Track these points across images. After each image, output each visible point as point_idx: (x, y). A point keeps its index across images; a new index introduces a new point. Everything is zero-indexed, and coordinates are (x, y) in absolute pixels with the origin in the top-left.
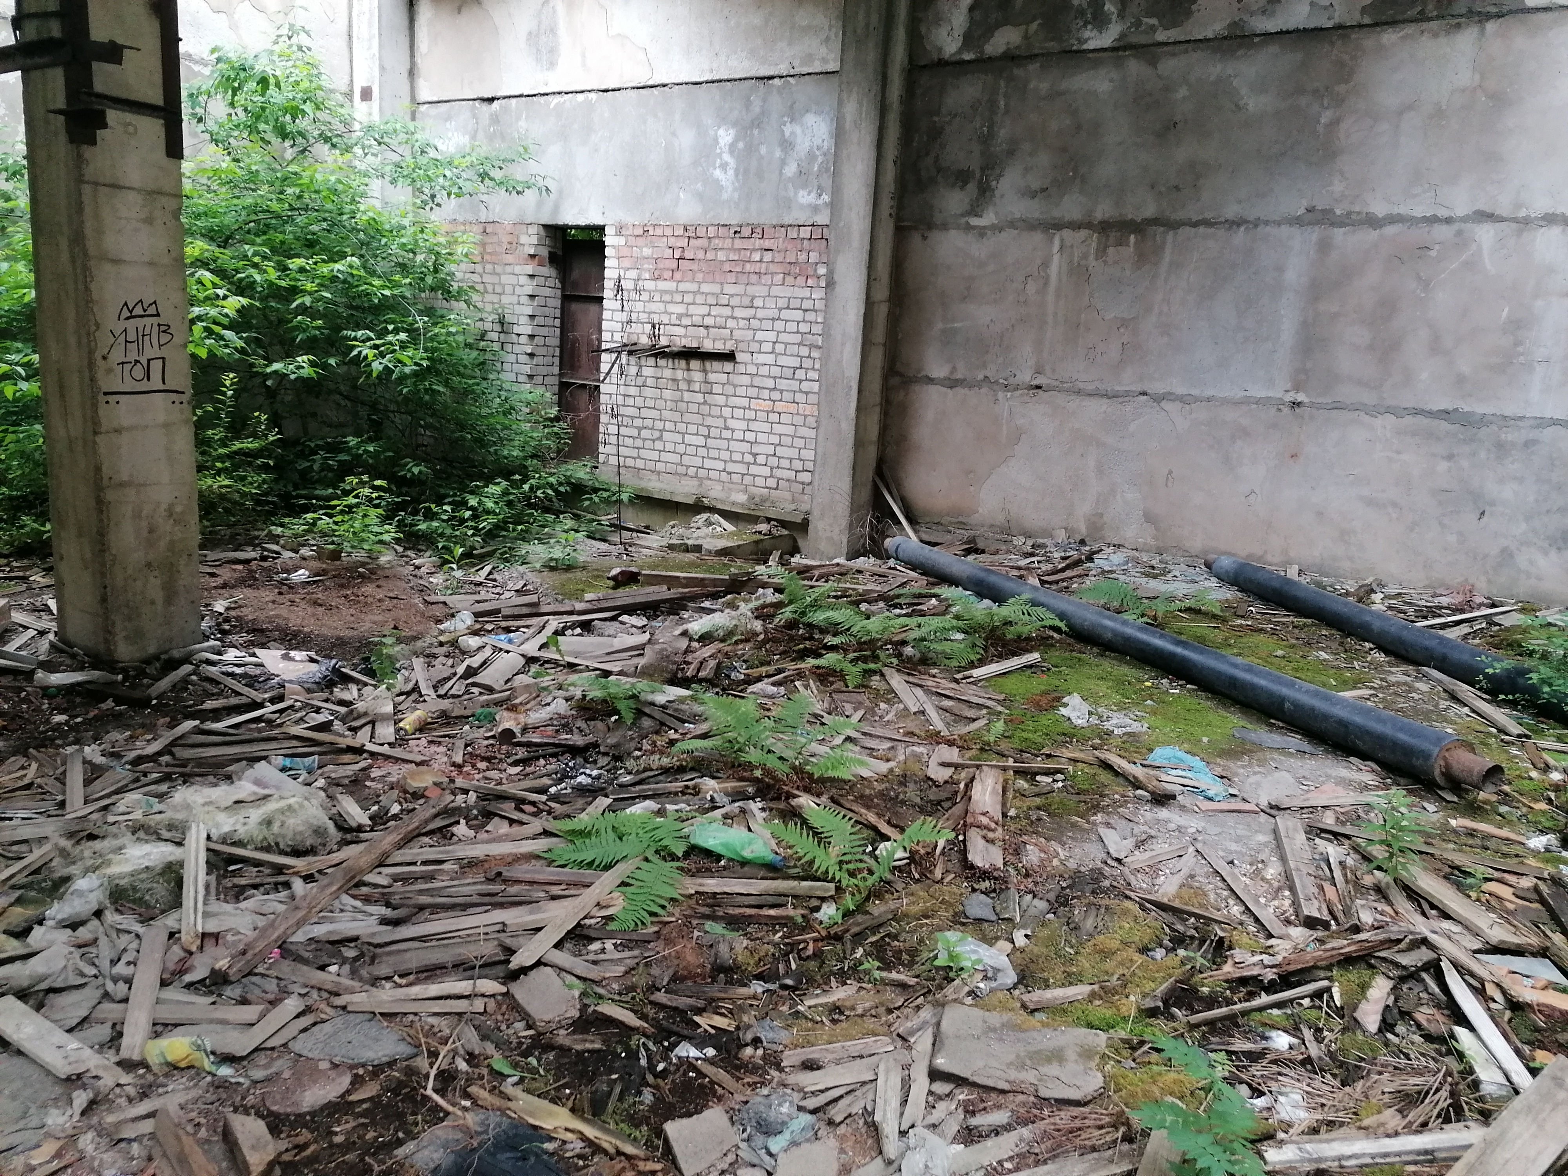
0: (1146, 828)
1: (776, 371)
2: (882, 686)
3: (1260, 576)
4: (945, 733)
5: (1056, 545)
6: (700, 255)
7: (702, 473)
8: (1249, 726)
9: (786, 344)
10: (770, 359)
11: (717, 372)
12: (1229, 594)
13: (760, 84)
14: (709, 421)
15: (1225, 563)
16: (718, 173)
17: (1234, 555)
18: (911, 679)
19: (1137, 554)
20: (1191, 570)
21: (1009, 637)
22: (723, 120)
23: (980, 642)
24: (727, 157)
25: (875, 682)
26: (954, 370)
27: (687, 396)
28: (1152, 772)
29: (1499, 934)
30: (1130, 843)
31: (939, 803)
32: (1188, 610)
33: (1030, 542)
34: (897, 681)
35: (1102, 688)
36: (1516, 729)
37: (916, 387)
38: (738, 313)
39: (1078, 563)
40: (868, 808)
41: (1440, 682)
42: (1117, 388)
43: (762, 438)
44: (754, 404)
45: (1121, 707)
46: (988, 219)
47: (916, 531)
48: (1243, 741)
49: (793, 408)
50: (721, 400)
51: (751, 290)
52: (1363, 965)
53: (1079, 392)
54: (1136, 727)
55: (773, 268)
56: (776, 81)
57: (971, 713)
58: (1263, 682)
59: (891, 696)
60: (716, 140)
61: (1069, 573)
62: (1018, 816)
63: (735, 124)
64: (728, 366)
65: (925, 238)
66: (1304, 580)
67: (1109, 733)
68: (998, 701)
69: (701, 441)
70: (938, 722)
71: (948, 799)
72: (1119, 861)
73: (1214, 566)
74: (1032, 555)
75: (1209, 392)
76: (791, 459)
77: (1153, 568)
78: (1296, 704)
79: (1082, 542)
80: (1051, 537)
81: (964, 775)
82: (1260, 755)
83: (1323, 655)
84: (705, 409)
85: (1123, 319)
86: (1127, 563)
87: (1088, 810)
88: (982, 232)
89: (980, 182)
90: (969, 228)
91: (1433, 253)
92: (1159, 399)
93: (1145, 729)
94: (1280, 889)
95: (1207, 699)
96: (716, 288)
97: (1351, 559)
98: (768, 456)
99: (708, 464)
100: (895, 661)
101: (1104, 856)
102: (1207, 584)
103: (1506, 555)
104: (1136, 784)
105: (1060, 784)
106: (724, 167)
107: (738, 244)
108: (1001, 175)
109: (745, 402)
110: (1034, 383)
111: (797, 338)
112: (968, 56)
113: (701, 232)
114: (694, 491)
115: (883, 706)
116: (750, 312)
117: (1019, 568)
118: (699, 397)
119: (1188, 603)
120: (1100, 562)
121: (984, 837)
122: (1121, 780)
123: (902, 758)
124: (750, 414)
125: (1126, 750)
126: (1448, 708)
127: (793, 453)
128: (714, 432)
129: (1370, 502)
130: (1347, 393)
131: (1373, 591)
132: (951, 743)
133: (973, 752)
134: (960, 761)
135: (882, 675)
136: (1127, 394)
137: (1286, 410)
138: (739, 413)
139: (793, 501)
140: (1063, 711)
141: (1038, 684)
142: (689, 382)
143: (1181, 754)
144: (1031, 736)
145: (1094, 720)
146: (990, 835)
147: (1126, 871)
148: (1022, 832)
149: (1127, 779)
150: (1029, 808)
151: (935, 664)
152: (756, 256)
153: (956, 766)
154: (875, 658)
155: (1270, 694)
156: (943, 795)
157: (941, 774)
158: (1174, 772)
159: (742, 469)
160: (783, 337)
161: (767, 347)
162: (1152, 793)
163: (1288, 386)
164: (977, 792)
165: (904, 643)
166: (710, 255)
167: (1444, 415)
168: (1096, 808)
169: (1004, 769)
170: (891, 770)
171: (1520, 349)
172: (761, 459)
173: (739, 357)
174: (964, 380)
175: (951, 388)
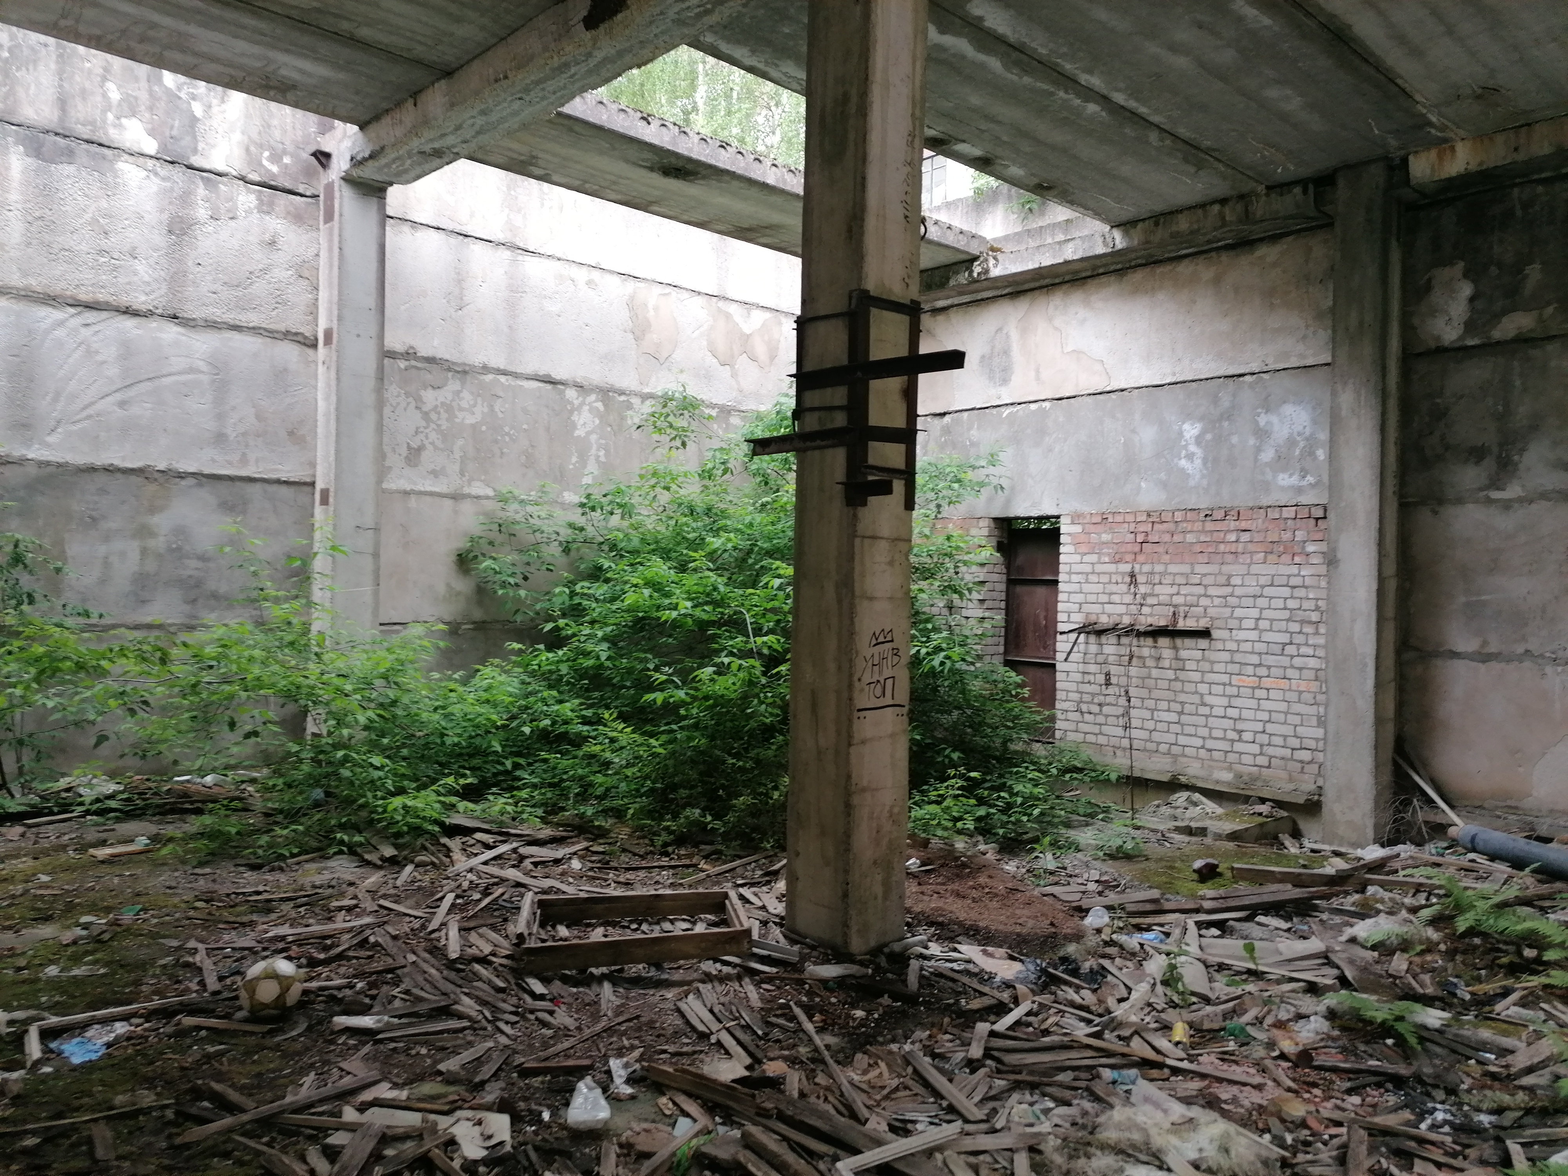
1: (1260, 647)
6: (1167, 538)
7: (1175, 750)
9: (1272, 621)
10: (1253, 635)
11: (1190, 650)
13: (1227, 381)
14: (1182, 697)
16: (1183, 463)
22: (1188, 416)
24: (1193, 448)
26: (1485, 643)
27: (1155, 673)
37: (1439, 662)
38: (1212, 591)
43: (1246, 714)
44: (1235, 680)
46: (1513, 491)
49: (1285, 684)
50: (1196, 676)
51: (1226, 569)
55: (1251, 547)
56: (1248, 378)
60: (1181, 434)
63: (1201, 419)
64: (1203, 643)
65: (1435, 513)
69: (1173, 717)
76: (1285, 737)
84: (1178, 686)
88: (1507, 505)
89: (1499, 456)
90: (1489, 501)
96: (1186, 569)
98: (1256, 733)
99: (1182, 740)
106: (1190, 457)
107: (1209, 526)
108: (1523, 450)
109: (1225, 678)
111: (1286, 614)
112: (1470, 342)
113: (1167, 516)
114: (1168, 767)
116: (1228, 590)
118: (1170, 674)
124: (1230, 690)
127: (1288, 730)
128: (1188, 708)
138: (1219, 689)
139: (1291, 780)
142: (1159, 659)
152: (1232, 537)
159: (1224, 746)
160: (1267, 614)
161: (1250, 624)
166: (1177, 538)
172: (1247, 736)
173: (1215, 634)
174: (1500, 654)
175: (1484, 662)
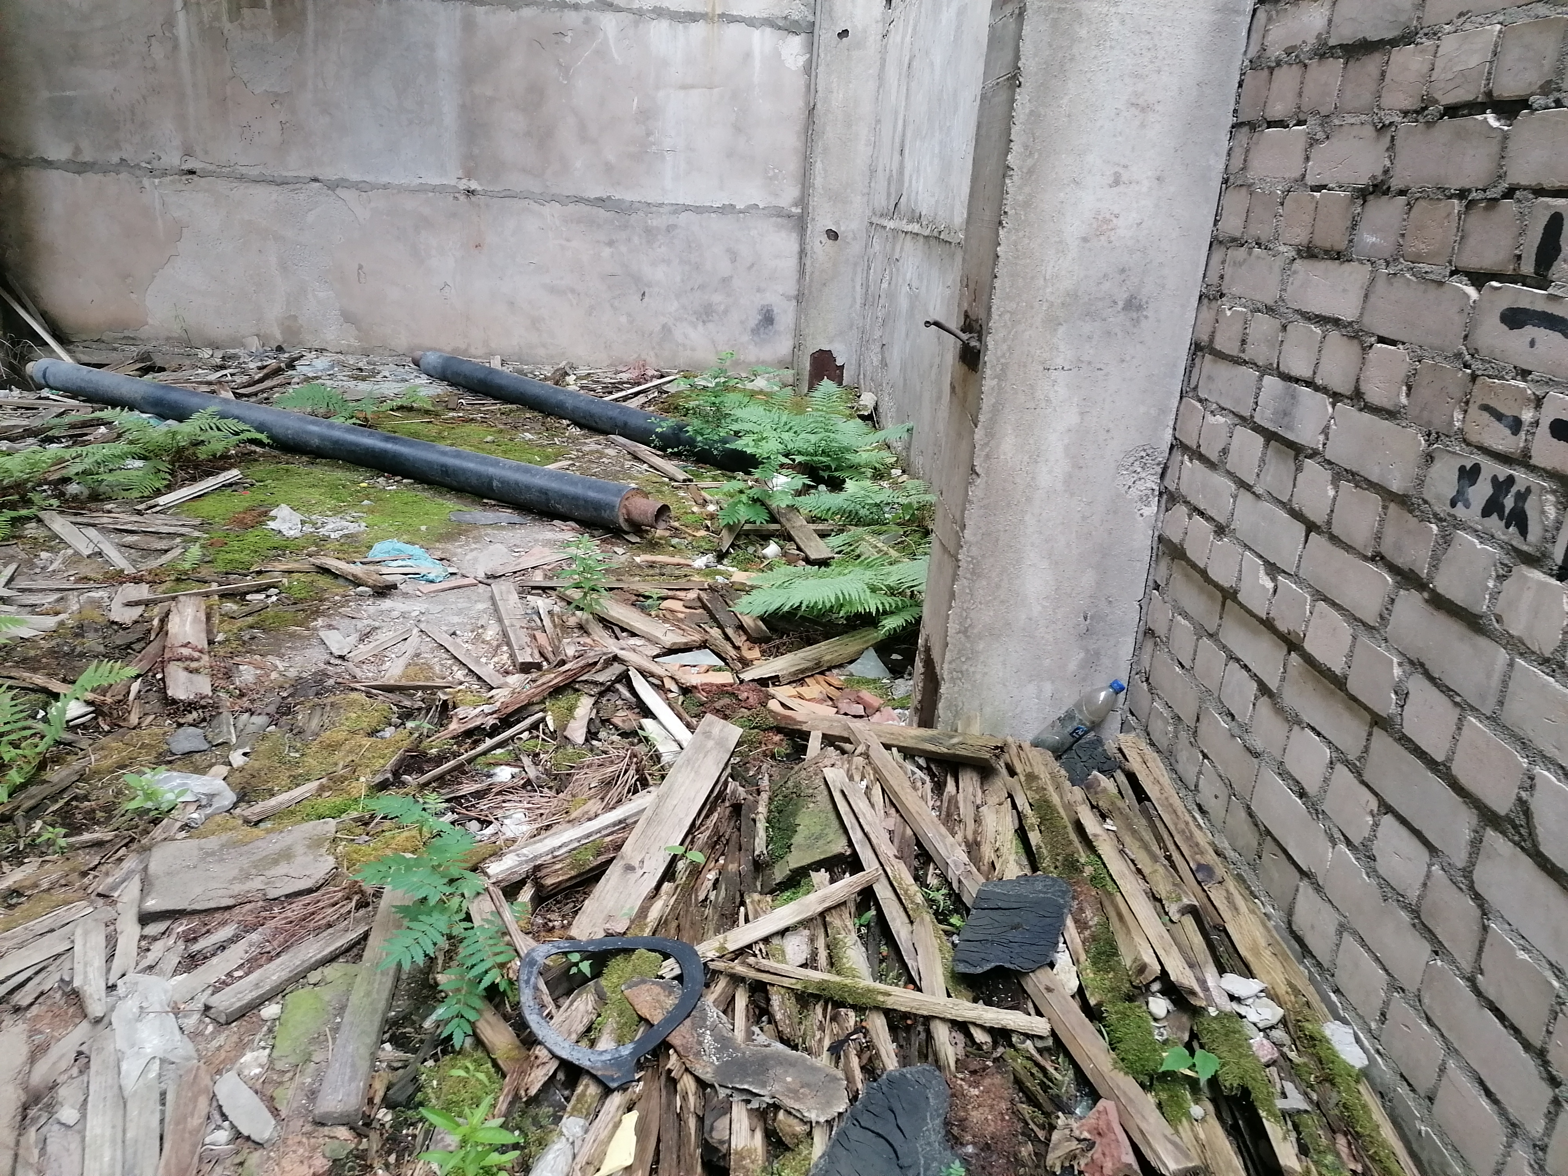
0: (370, 622)
2: (41, 533)
3: (466, 369)
4: (130, 570)
5: (251, 354)
8: (465, 509)
12: (440, 389)
15: (432, 359)
17: (440, 350)
18: (79, 519)
19: (342, 357)
20: (401, 369)
21: (202, 457)
23: (164, 467)
25: (31, 529)
26: (77, 150)
28: (372, 568)
29: (672, 638)
30: (354, 638)
31: (129, 646)
32: (401, 408)
33: (219, 354)
34: (60, 524)
35: (314, 495)
36: (681, 476)
37: (30, 173)
39: (278, 372)
40: (35, 670)
41: (623, 446)
42: (285, 174)
45: (336, 512)
47: (69, 351)
48: (460, 523)
52: (570, 691)
53: (241, 178)
54: (353, 528)
57: (162, 545)
58: (471, 465)
59: (54, 542)
61: (268, 383)
62: (227, 640)
66: (507, 369)
67: (326, 539)
68: (194, 527)
70: (119, 560)
71: (139, 640)
72: (342, 657)
73: (421, 363)
74: (223, 367)
75: (384, 179)
77: (361, 370)
78: (504, 482)
79: (280, 349)
80: (243, 345)
81: (156, 610)
82: (475, 533)
83: (528, 436)
85: (277, 95)
86: (332, 367)
87: (308, 617)
91: (568, 40)
92: (333, 186)
93: (363, 528)
94: (498, 646)
95: (424, 490)
97: (544, 346)
100: (55, 502)
101: (327, 657)
102: (418, 381)
103: (666, 330)
104: (356, 582)
105: (274, 598)
110: (186, 167)
115: (44, 555)
117: (210, 383)
119: (398, 402)
120: (302, 368)
121: (186, 669)
122: (341, 581)
123: (75, 607)
125: (344, 552)
126: (632, 466)
129: (553, 290)
130: (516, 181)
131: (567, 374)
132: (137, 580)
133: (168, 585)
134: (152, 596)
135: (40, 520)
136: (297, 180)
137: (462, 198)
140: (272, 525)
141: (240, 501)
143: (400, 545)
144: (237, 556)
145: (308, 528)
146: (194, 665)
147: (350, 665)
148: (232, 655)
149: (347, 579)
150: (241, 629)
151: (110, 499)
153: (147, 603)
154: (27, 502)
155: (479, 475)
156: (132, 637)
157: (128, 616)
158: (395, 564)
162: (373, 587)
163: (460, 173)
164: (173, 625)
165: (66, 480)
167: (600, 202)
168: (317, 613)
169: (207, 595)
170: (62, 624)
171: (651, 139)
174: (94, 163)
175: (79, 173)
